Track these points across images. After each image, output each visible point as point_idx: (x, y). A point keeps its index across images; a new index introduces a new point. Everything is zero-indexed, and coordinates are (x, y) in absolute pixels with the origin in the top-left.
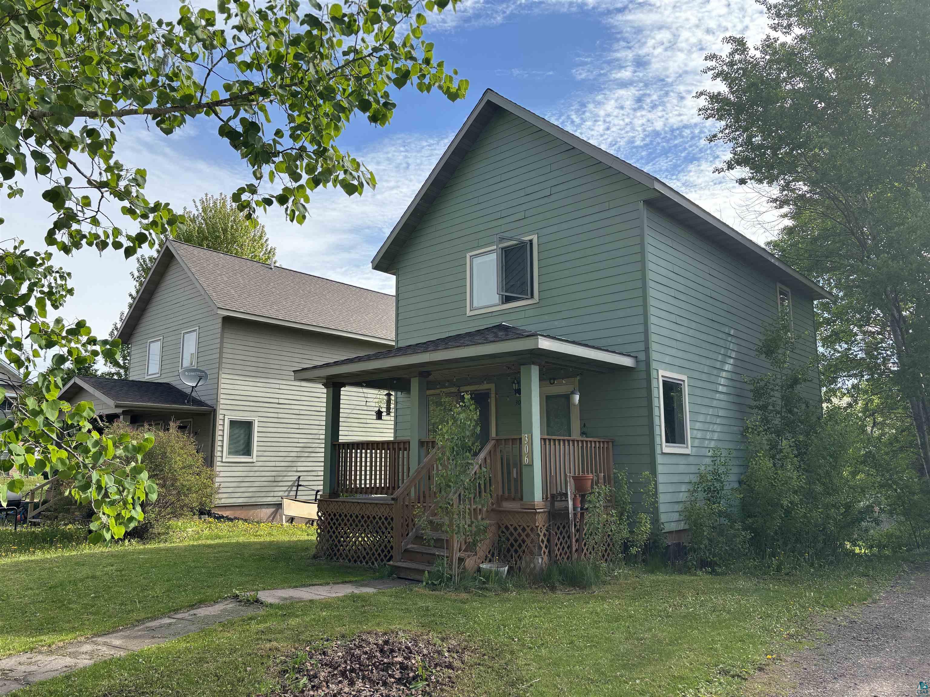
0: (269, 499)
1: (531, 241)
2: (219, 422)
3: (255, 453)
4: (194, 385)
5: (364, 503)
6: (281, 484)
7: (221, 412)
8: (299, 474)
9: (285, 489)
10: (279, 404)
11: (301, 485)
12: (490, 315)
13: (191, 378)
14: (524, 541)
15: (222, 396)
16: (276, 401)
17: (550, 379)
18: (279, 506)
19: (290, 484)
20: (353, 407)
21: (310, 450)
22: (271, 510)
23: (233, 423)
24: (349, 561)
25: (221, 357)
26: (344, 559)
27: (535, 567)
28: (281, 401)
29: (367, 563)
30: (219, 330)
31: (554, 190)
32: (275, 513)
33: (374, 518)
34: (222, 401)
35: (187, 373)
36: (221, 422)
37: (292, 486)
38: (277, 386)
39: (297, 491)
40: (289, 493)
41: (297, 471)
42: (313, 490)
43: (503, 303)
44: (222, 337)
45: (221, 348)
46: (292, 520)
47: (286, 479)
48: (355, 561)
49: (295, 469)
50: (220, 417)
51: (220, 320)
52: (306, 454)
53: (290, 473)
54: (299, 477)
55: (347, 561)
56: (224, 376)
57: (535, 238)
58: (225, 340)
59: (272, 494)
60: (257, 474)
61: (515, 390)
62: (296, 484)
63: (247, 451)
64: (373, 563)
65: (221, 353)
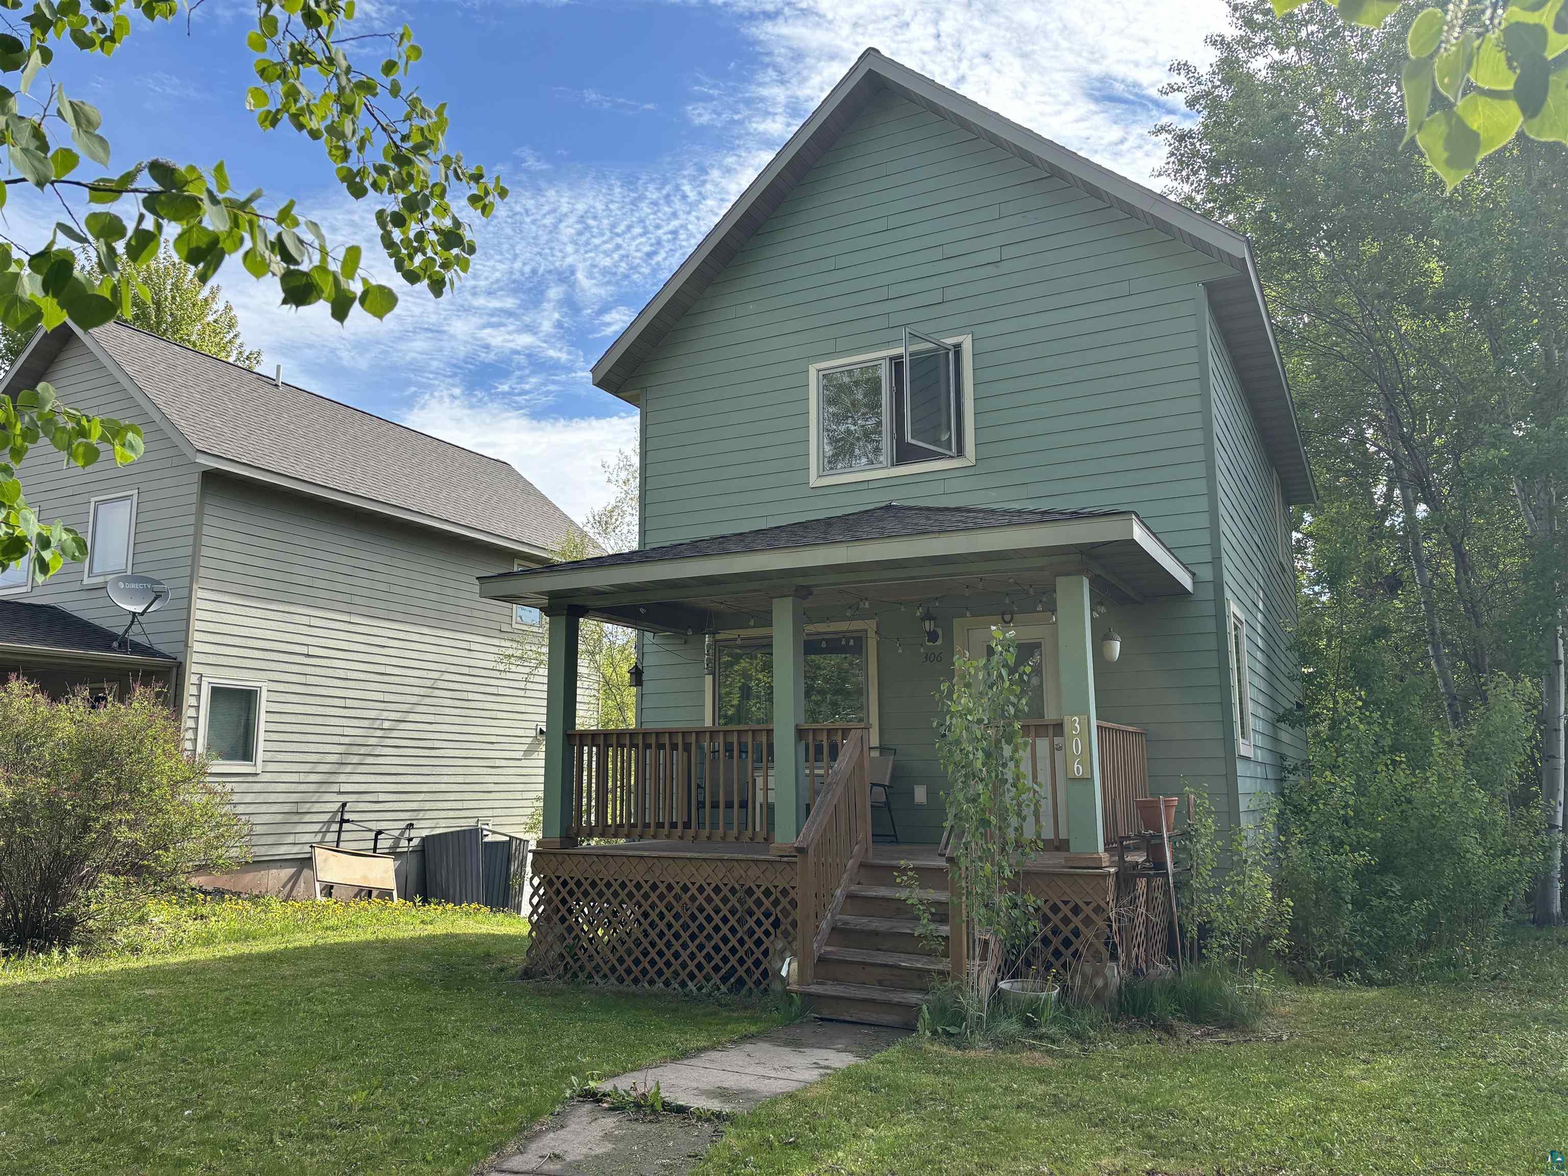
0: (282, 850)
1: (958, 348)
2: (190, 689)
3: (260, 755)
4: (139, 609)
5: (658, 858)
6: (307, 818)
7: (195, 668)
8: (344, 798)
9: (316, 828)
10: (308, 655)
11: (348, 821)
12: (865, 486)
13: (132, 595)
14: (1076, 933)
15: (198, 636)
16: (304, 650)
17: (1003, 614)
18: (307, 862)
19: (326, 818)
20: (443, 667)
21: (363, 750)
22: (289, 871)
23: (217, 692)
24: (621, 980)
25: (195, 556)
26: (605, 976)
27: (1106, 985)
28: (313, 651)
29: (667, 983)
30: (194, 498)
31: (1008, 252)
32: (295, 878)
33: (685, 889)
34: (197, 647)
35: (121, 585)
36: (193, 690)
37: (330, 822)
38: (305, 620)
39: (340, 831)
40: (324, 837)
41: (340, 793)
42: (370, 830)
43: (893, 465)
44: (200, 514)
45: (197, 535)
46: (328, 889)
47: (317, 808)
48: (636, 981)
49: (335, 788)
50: (191, 679)
51: (196, 478)
52: (356, 759)
53: (327, 797)
54: (344, 805)
55: (613, 980)
56: (201, 594)
57: (967, 343)
58: (207, 520)
59: (291, 839)
60: (261, 798)
61: (929, 633)
62: (338, 819)
63: (245, 752)
64: (683, 984)
65: (197, 546)
